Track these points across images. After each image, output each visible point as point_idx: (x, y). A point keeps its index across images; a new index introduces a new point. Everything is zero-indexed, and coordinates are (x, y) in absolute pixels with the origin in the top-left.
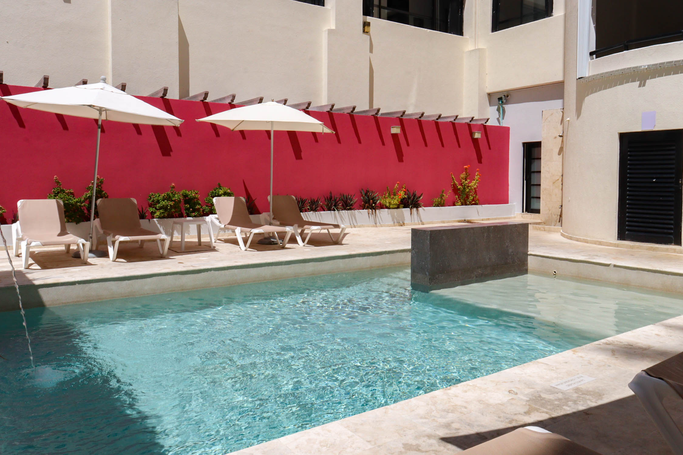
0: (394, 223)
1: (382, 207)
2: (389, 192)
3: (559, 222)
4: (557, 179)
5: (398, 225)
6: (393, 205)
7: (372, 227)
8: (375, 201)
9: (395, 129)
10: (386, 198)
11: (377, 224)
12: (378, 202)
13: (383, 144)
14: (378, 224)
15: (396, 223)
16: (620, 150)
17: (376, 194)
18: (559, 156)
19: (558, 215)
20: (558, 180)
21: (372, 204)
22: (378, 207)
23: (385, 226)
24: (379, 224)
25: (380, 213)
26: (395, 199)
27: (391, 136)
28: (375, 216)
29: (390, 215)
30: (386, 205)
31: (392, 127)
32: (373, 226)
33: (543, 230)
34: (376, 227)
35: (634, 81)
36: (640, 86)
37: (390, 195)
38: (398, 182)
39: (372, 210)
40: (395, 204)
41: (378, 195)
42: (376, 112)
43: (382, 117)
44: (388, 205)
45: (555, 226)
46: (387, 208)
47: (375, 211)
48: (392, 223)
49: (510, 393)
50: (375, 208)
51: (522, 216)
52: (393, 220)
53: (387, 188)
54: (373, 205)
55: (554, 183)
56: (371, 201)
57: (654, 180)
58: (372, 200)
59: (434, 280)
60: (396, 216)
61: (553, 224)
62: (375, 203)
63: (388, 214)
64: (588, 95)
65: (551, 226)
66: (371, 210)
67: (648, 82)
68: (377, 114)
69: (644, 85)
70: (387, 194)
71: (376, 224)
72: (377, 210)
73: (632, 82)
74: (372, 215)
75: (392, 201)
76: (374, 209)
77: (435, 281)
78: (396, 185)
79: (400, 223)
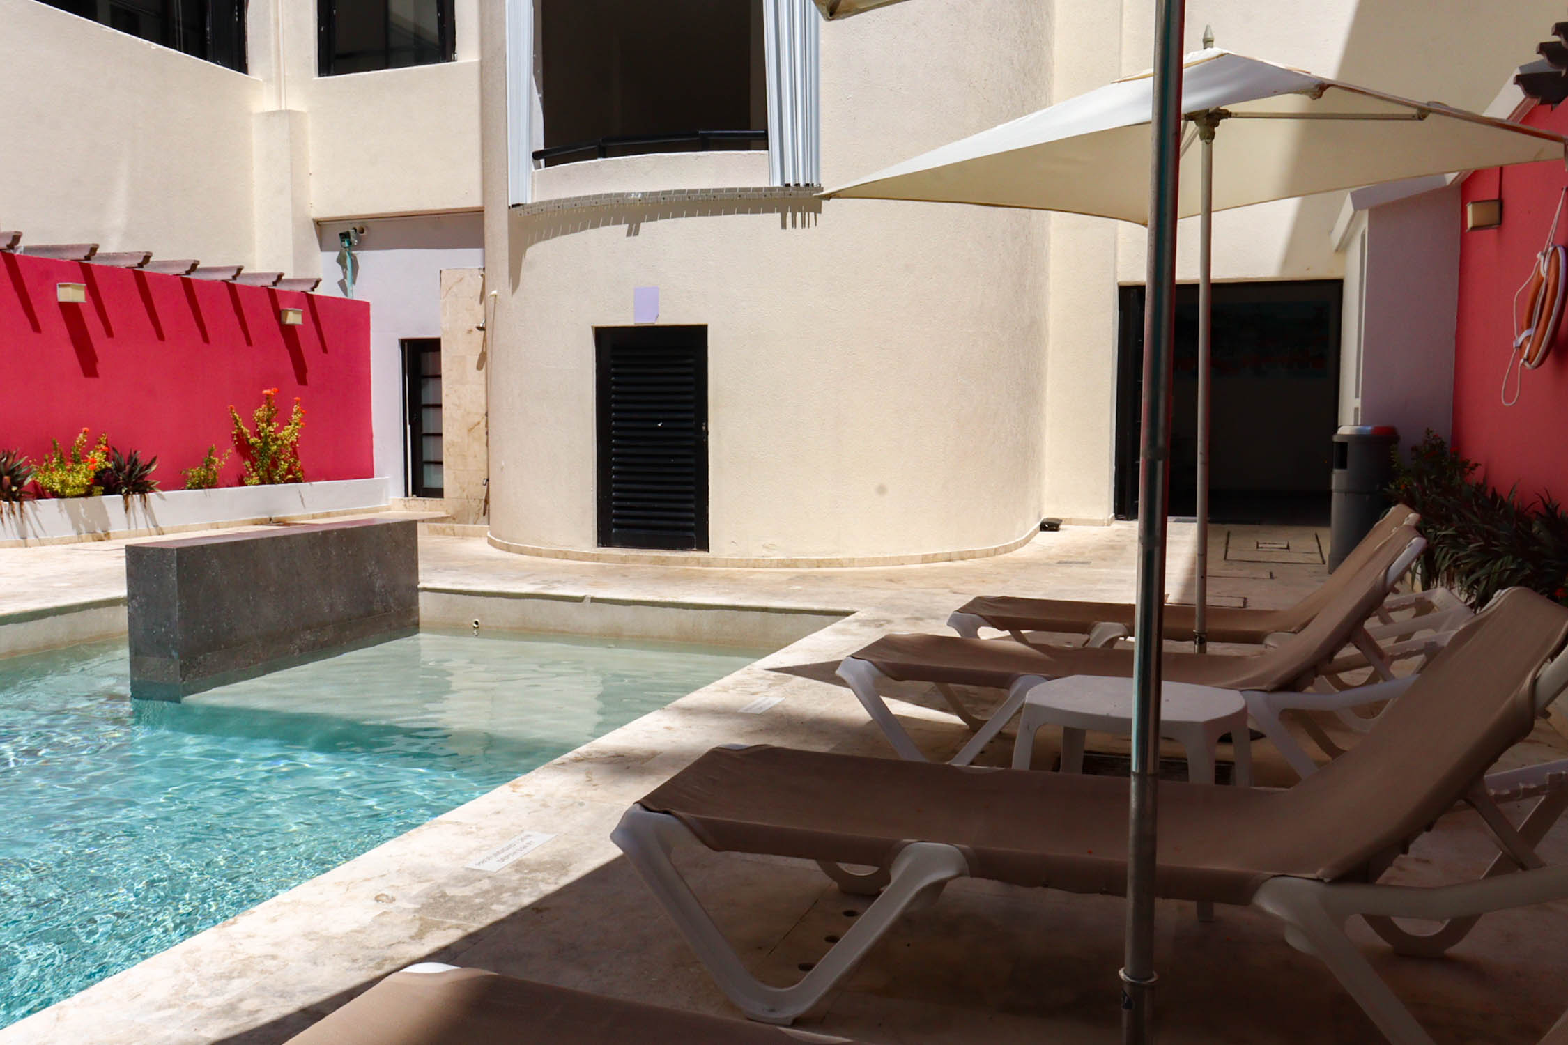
0: (79, 533)
1: (40, 493)
2: (61, 454)
3: (484, 514)
4: (476, 421)
5: (91, 539)
6: (74, 487)
7: (12, 547)
8: (20, 479)
9: (69, 289)
10: (52, 470)
11: (28, 539)
12: (29, 480)
13: (36, 328)
14: (31, 538)
15: (84, 535)
16: (597, 361)
17: (21, 461)
18: (478, 371)
19: (481, 500)
20: (479, 423)
21: (10, 488)
22: (29, 493)
23: (52, 543)
24: (33, 538)
25: (34, 509)
26: (78, 472)
27: (58, 308)
28: (22, 516)
29: (65, 515)
30: (51, 489)
31: (60, 286)
32: (18, 545)
33: (452, 532)
34: (26, 546)
35: (617, 222)
36: (629, 234)
37: (62, 462)
38: (84, 429)
39: (10, 503)
40: (78, 486)
41: (27, 463)
42: (9, 242)
43: (30, 255)
44: (57, 487)
45: (475, 523)
46: (55, 495)
47: (21, 504)
48: (73, 534)
49: (378, 901)
50: (20, 496)
51: (405, 505)
52: (75, 526)
53: (54, 444)
54: (14, 489)
55: (470, 430)
56: (6, 478)
57: (660, 425)
58: (7, 475)
59: (195, 667)
60: (84, 516)
61: (471, 519)
62: (20, 484)
63: (61, 511)
64: (532, 244)
65: (468, 523)
66: (7, 503)
67: (644, 226)
68: (11, 246)
69: (636, 233)
70: (55, 460)
71: (24, 538)
72: (25, 502)
73: (614, 223)
74: (11, 516)
75: (71, 479)
76: (16, 500)
77: (195, 670)
78: (81, 436)
79: (95, 532)
